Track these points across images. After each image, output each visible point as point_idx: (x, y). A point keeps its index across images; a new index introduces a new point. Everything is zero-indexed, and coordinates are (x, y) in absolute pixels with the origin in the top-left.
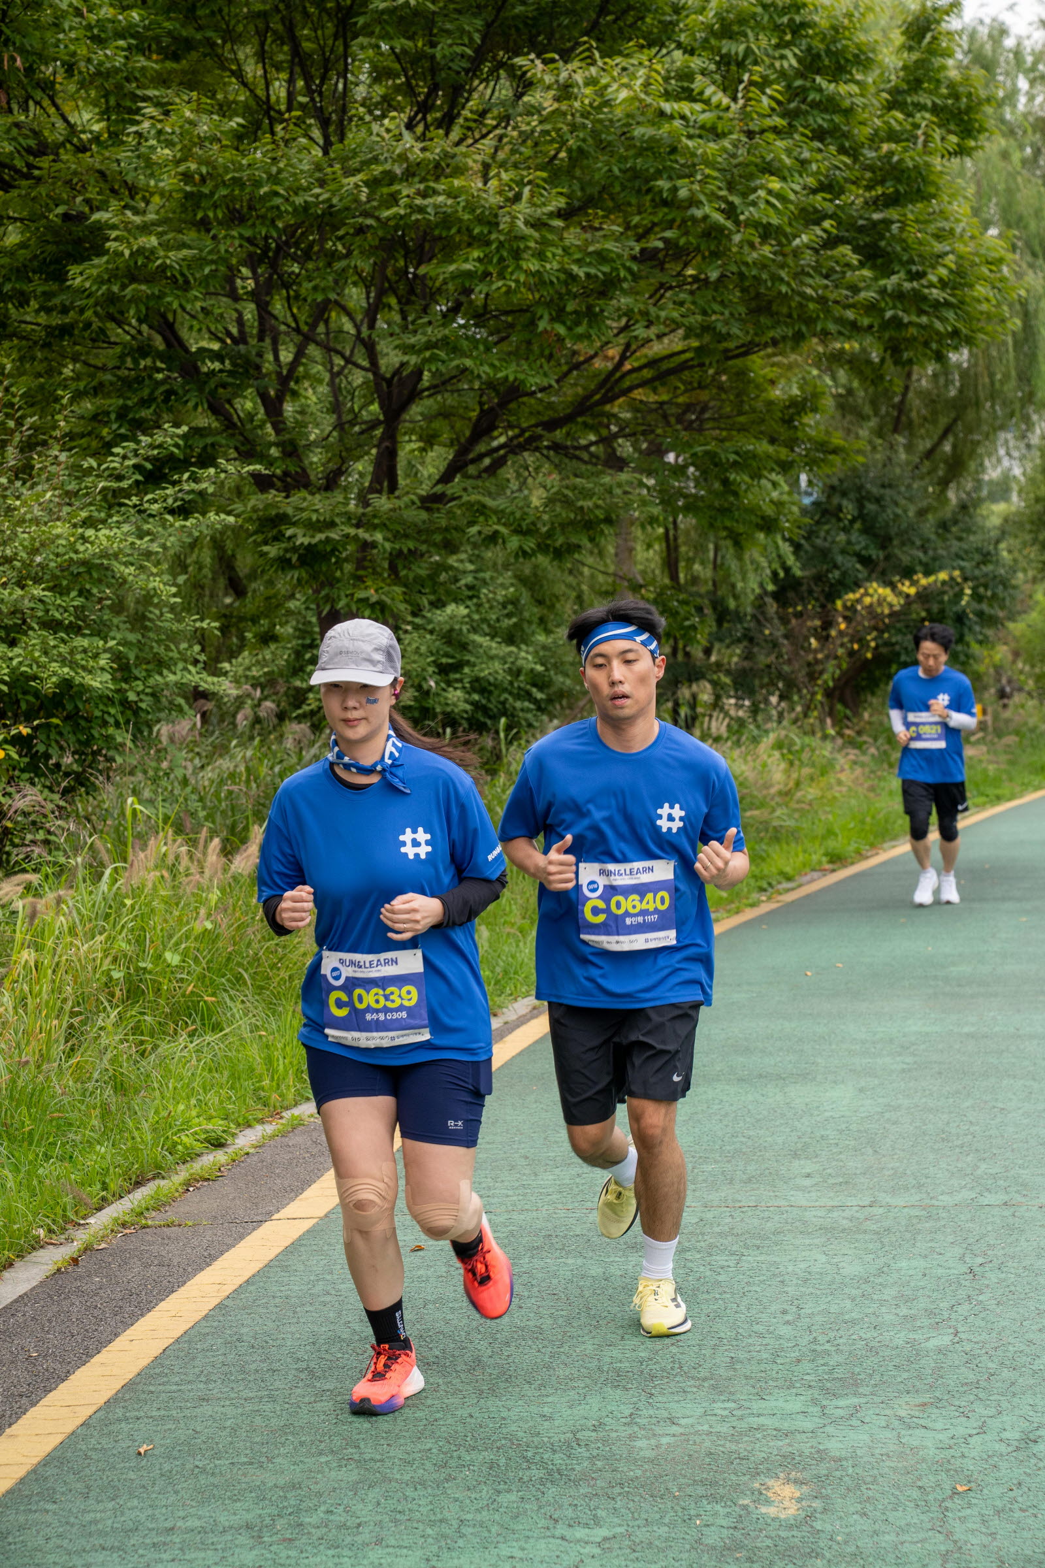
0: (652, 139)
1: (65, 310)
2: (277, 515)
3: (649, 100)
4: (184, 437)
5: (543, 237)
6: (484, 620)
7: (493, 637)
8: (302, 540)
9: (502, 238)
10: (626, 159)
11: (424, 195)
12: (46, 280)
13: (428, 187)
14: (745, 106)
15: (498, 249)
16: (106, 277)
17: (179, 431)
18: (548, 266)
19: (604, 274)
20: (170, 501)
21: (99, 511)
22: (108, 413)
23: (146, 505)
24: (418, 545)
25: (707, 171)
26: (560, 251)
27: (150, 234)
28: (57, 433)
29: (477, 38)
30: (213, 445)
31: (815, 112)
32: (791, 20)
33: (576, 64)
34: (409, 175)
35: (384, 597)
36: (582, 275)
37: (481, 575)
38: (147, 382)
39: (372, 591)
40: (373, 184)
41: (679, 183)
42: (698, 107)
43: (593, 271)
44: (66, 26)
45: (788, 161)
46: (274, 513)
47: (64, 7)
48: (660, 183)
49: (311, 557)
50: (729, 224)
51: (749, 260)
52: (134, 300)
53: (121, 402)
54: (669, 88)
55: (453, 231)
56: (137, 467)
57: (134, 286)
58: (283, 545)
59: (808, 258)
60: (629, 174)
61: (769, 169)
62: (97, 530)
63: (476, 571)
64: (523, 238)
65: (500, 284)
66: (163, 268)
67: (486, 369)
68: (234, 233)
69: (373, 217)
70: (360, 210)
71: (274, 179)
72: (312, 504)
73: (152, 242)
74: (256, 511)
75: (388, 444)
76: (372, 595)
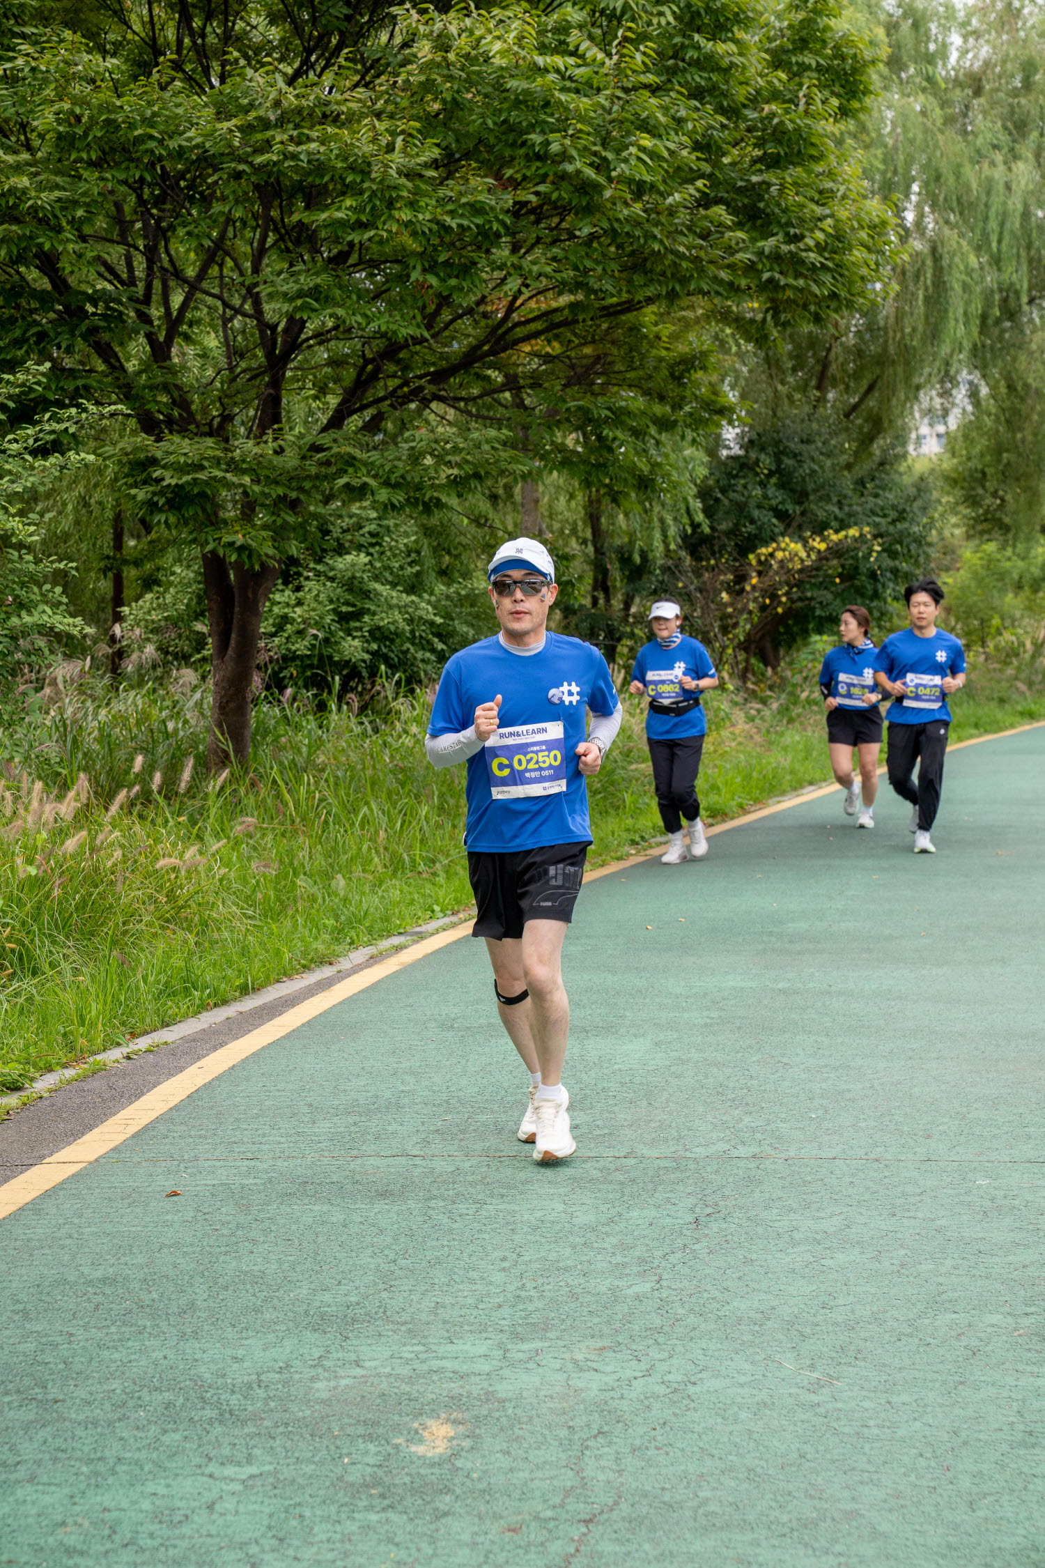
0: (526, 92)
2: (147, 458)
3: (523, 53)
5: (416, 187)
6: (387, 568)
7: (394, 585)
8: (170, 480)
9: (375, 187)
10: (500, 111)
11: (297, 141)
13: (301, 134)
14: (619, 61)
15: (370, 198)
17: (42, 369)
18: (421, 217)
19: (477, 226)
20: (30, 441)
23: (7, 445)
24: (288, 491)
25: (579, 126)
26: (433, 202)
27: (22, 174)
31: (693, 70)
33: (451, 15)
34: (282, 122)
35: (250, 542)
36: (454, 226)
37: (385, 523)
39: (240, 536)
40: (247, 129)
41: (551, 137)
42: (571, 60)
43: (465, 223)
45: (662, 118)
46: (142, 456)
48: (532, 136)
49: (178, 499)
50: (601, 180)
51: (622, 217)
52: (6, 240)
54: (546, 42)
55: (326, 179)
58: (151, 489)
59: (683, 217)
60: (503, 128)
61: (646, 126)
63: (379, 518)
64: (396, 188)
65: (372, 233)
66: (35, 209)
67: (359, 319)
68: (108, 176)
69: (247, 162)
70: (232, 155)
71: (149, 122)
72: (181, 447)
73: (24, 182)
74: (126, 454)
75: (271, 391)
76: (239, 539)
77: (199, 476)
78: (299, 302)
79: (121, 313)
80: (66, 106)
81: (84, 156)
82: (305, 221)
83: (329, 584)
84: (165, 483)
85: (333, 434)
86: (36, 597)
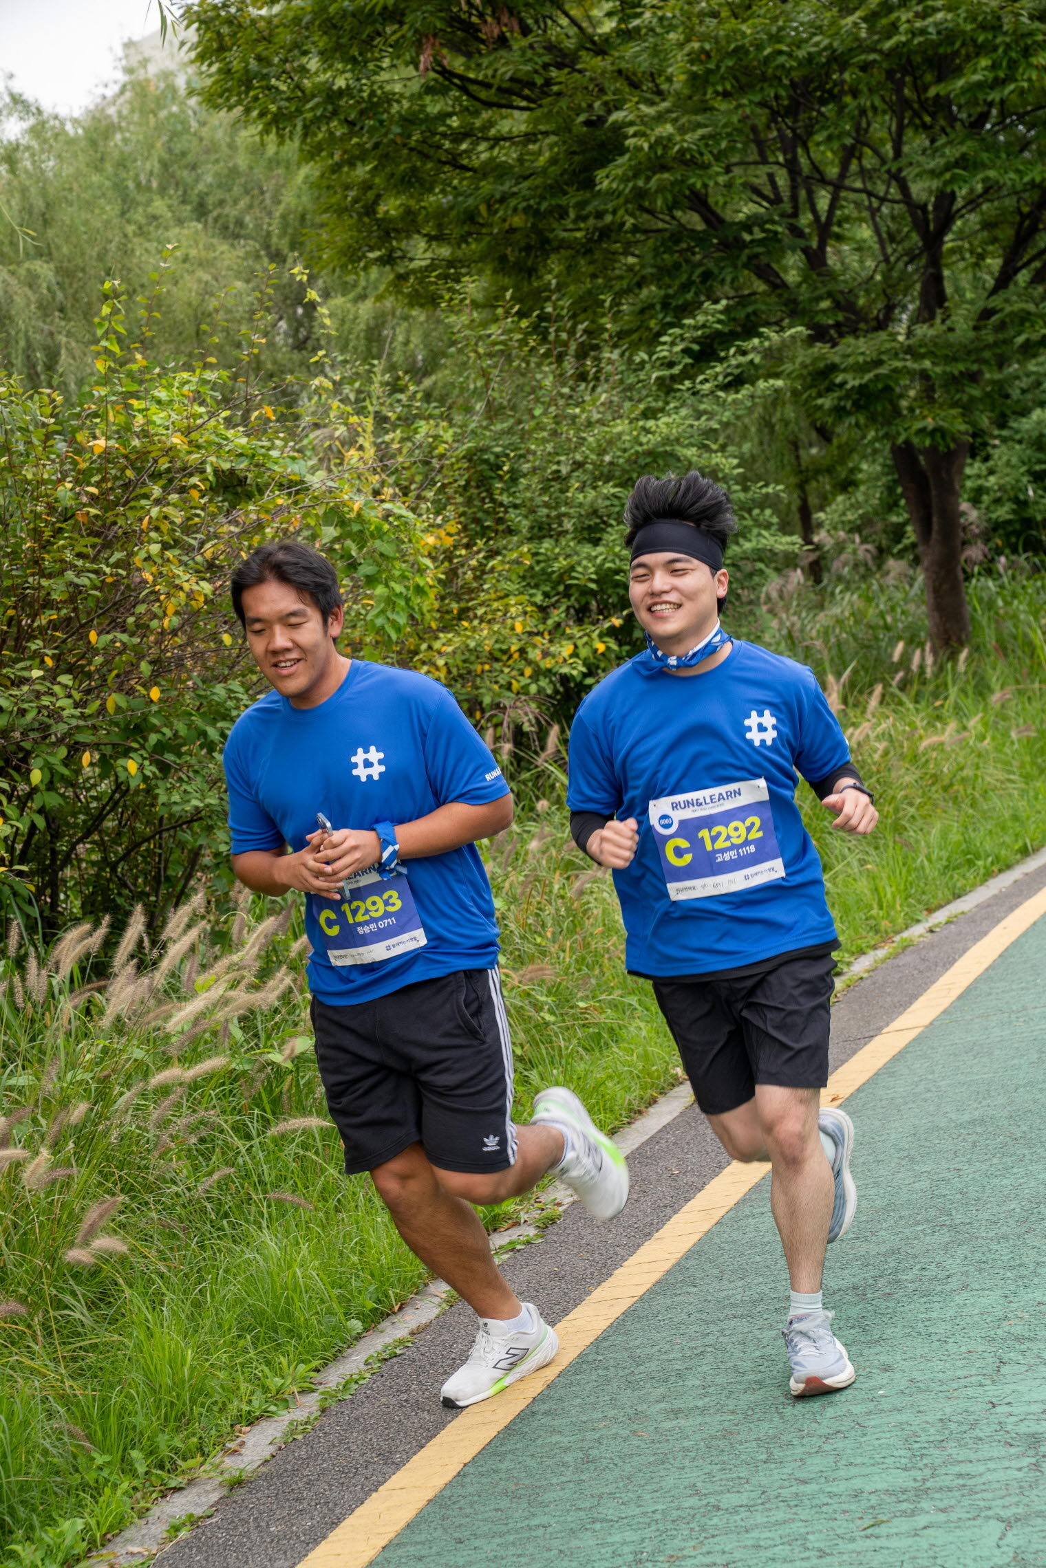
1: (599, 215)
2: (827, 366)
4: (727, 310)
8: (853, 382)
9: (1008, 39)
11: (923, 15)
12: (578, 190)
13: (926, 7)
15: (1005, 52)
16: (630, 174)
17: (720, 307)
20: (721, 378)
21: (656, 400)
22: (653, 305)
23: (699, 387)
24: (968, 365)
27: (665, 122)
28: (606, 336)
30: (755, 313)
35: (941, 423)
38: (684, 266)
39: (930, 420)
40: (871, 18)
46: (822, 365)
49: (864, 398)
52: (661, 190)
53: (662, 292)
55: (957, 45)
56: (686, 351)
57: (657, 176)
58: (836, 395)
62: (657, 419)
64: (1031, 34)
65: (1012, 87)
66: (682, 152)
67: (1012, 175)
68: (745, 101)
69: (874, 50)
70: (862, 47)
71: (776, 38)
72: (859, 347)
73: (669, 129)
74: (806, 367)
75: (931, 270)
76: (930, 423)
77: (883, 370)
78: (948, 176)
79: (776, 233)
80: (696, 45)
81: (720, 88)
82: (942, 93)
83: (1017, 447)
84: (848, 386)
85: (1003, 294)
86: (749, 522)
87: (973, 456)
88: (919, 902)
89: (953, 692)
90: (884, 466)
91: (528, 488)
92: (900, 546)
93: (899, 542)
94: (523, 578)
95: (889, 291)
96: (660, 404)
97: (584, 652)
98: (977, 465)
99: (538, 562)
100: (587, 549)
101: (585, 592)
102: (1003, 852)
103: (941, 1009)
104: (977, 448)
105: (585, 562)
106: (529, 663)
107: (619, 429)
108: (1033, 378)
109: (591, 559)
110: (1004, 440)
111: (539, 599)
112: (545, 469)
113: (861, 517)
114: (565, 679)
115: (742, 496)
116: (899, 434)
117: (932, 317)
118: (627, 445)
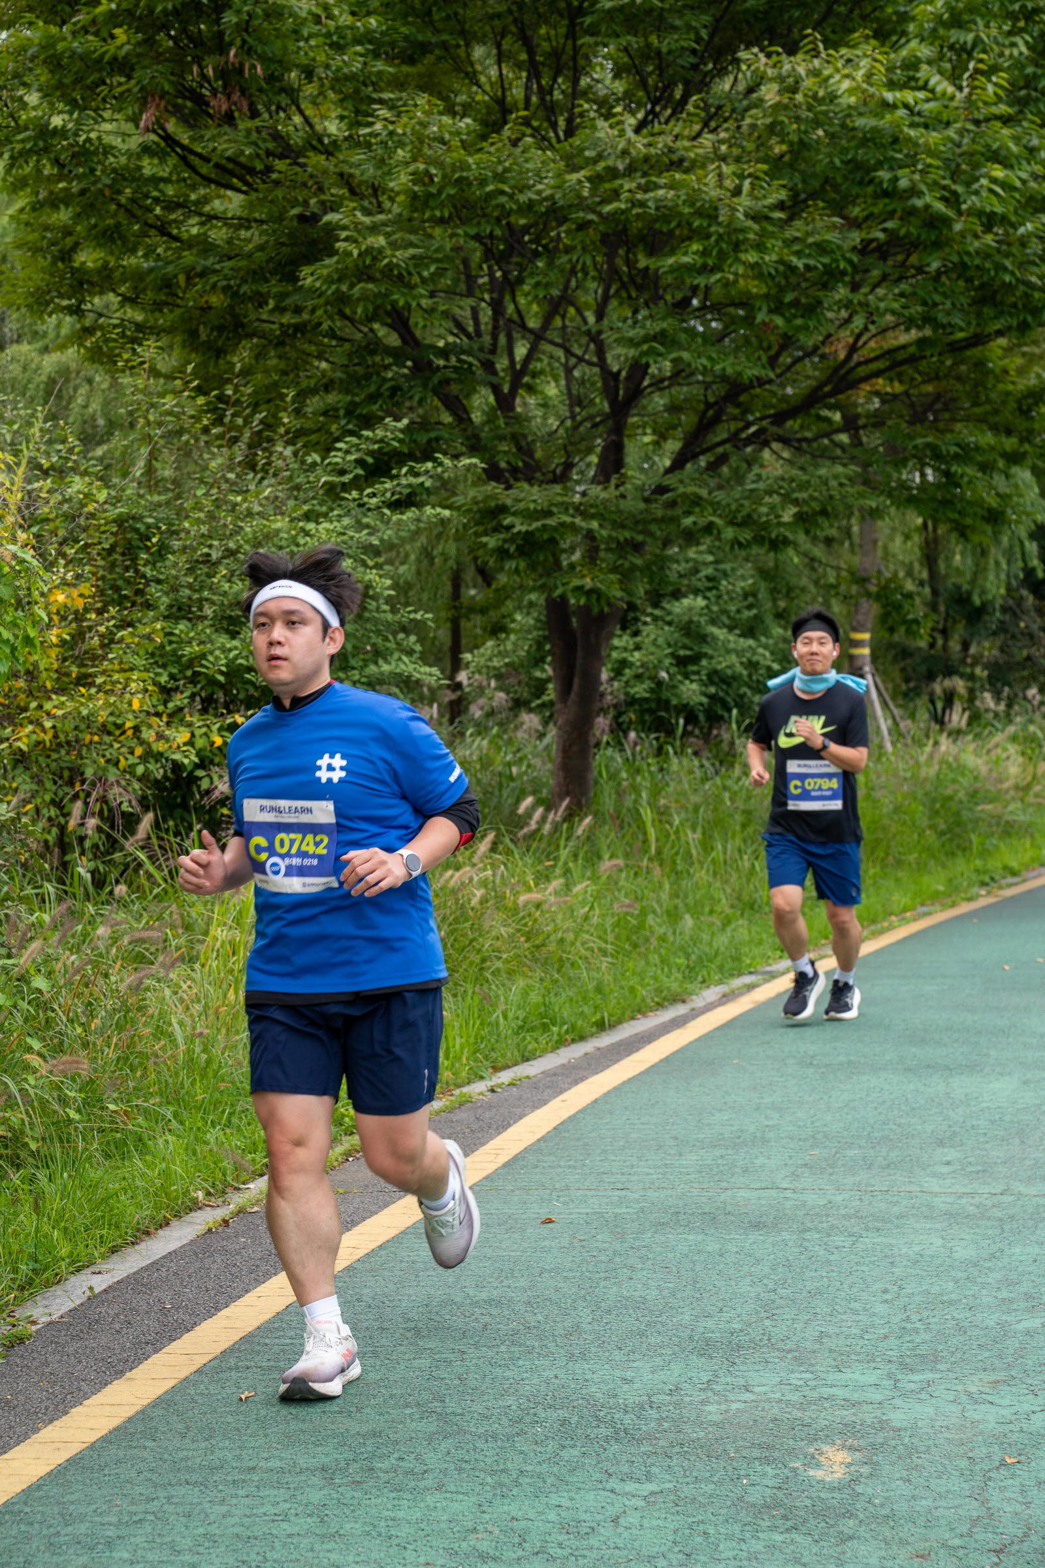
0: (875, 130)
1: (298, 310)
2: (497, 506)
3: (872, 90)
4: (407, 430)
5: (763, 229)
6: (724, 612)
7: (731, 629)
8: (520, 527)
9: (721, 230)
10: (848, 150)
11: (646, 189)
12: (280, 281)
13: (649, 182)
14: (970, 94)
15: (717, 242)
16: (335, 276)
17: (400, 425)
18: (767, 258)
19: (824, 266)
20: (388, 495)
21: (320, 504)
22: (337, 410)
23: (366, 499)
24: (634, 535)
25: (929, 161)
26: (780, 243)
27: (379, 234)
28: (282, 430)
29: (704, 34)
30: (435, 439)
32: (1023, 7)
33: (800, 56)
34: (630, 170)
35: (599, 585)
36: (801, 266)
37: (722, 566)
38: (374, 378)
39: (588, 580)
40: (595, 180)
41: (900, 173)
42: (921, 95)
43: (812, 263)
44: (305, 33)
45: (1014, 148)
46: (493, 504)
47: (304, 14)
48: (881, 173)
49: (528, 545)
50: (951, 213)
51: (971, 249)
52: (363, 299)
53: (350, 398)
54: (895, 78)
55: (673, 224)
56: (360, 462)
57: (362, 285)
58: (502, 536)
60: (850, 166)
62: (318, 523)
63: (716, 562)
64: (743, 230)
65: (718, 276)
66: (390, 267)
67: (705, 361)
68: (460, 231)
69: (594, 211)
70: (582, 205)
71: (501, 178)
72: (532, 494)
73: (381, 241)
74: (476, 503)
75: (614, 437)
76: (588, 582)
77: (551, 522)
78: (645, 347)
79: (470, 365)
80: (421, 167)
81: (438, 214)
82: (652, 267)
83: (666, 628)
84: (515, 530)
85: (678, 475)
86: (392, 645)
87: (624, 628)
88: (486, 1058)
89: (564, 854)
90: (537, 620)
91: (175, 565)
92: (539, 702)
93: (538, 697)
94: (153, 655)
95: (570, 448)
96: (324, 509)
97: (200, 743)
98: (625, 638)
99: (171, 643)
100: (223, 640)
101: (212, 682)
102: (580, 1022)
103: (485, 1174)
104: (628, 620)
105: (217, 653)
106: (142, 742)
107: (278, 525)
108: (691, 564)
109: (224, 650)
110: (656, 619)
111: (164, 679)
112: (195, 550)
113: (507, 665)
114: (177, 767)
115: (389, 617)
116: (556, 587)
117: (607, 480)
118: (283, 543)
